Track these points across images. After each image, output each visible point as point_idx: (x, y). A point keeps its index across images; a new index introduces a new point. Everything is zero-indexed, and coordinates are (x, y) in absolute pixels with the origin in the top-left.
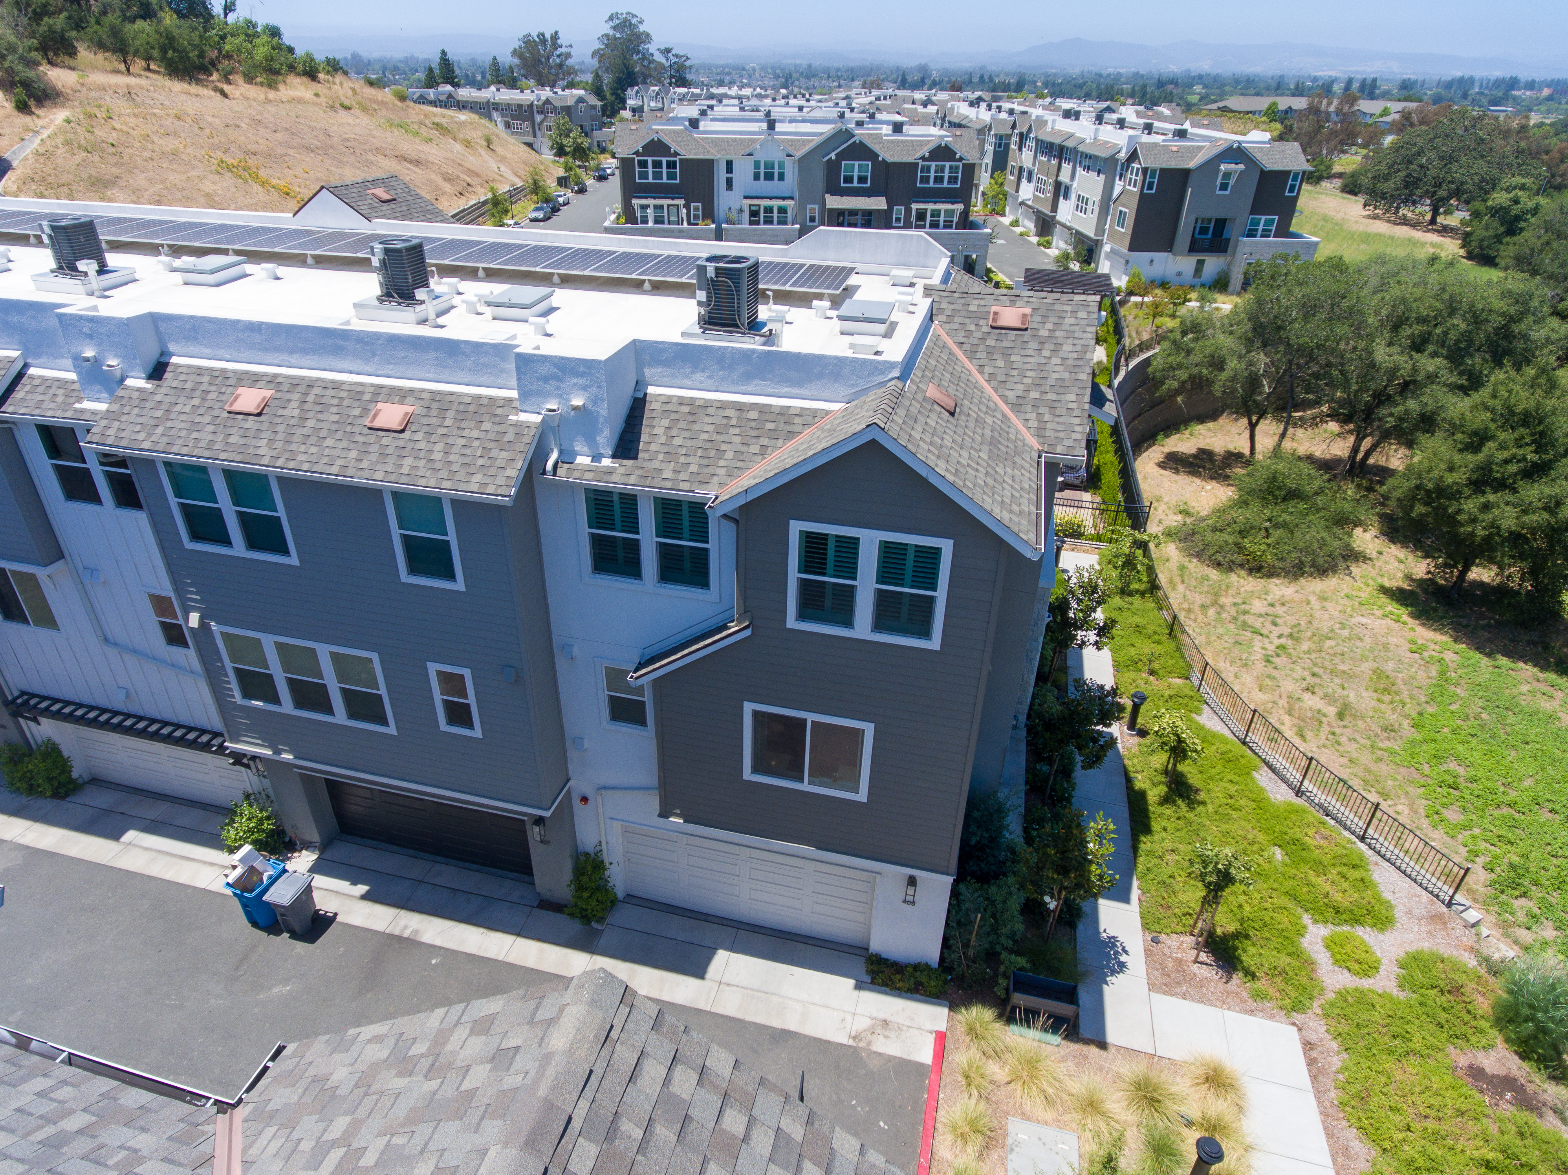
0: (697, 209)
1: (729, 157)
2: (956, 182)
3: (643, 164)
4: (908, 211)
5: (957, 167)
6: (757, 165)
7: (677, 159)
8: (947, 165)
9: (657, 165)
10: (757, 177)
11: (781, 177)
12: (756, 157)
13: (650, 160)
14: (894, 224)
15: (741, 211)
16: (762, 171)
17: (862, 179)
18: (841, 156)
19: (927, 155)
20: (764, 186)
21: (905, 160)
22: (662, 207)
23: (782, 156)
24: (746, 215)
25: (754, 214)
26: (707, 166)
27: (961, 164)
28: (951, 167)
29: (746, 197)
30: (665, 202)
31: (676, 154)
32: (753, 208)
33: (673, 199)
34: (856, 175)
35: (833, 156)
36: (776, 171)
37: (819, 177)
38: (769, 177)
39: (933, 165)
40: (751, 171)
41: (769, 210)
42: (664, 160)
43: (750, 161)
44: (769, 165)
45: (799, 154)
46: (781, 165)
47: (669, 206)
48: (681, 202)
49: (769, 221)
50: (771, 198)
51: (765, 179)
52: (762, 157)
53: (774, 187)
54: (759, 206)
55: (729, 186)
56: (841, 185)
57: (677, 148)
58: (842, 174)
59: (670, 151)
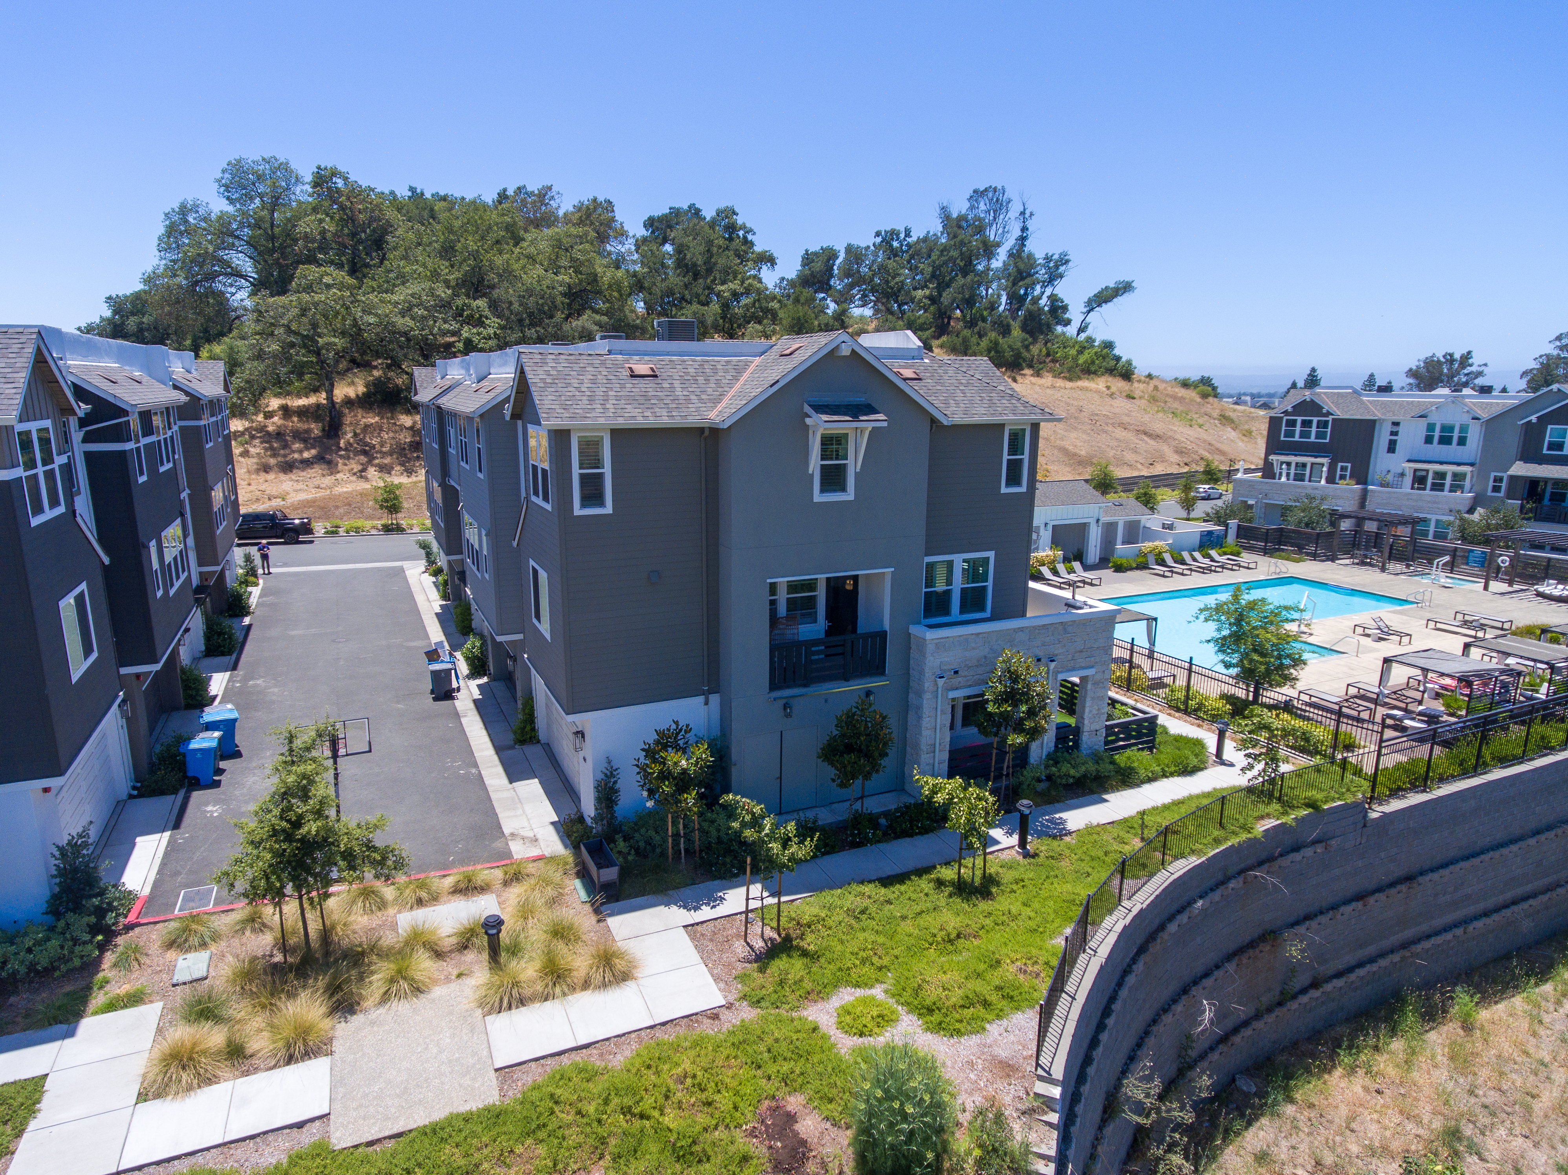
0: (1343, 469)
1: (1396, 419)
3: (1292, 423)
6: (1431, 427)
7: (1330, 418)
9: (1307, 424)
10: (1429, 440)
11: (1462, 441)
12: (1431, 419)
13: (1299, 419)
15: (1402, 475)
16: (1437, 434)
18: (1544, 420)
20: (1437, 450)
22: (1304, 465)
23: (1466, 419)
24: (1408, 480)
25: (1419, 480)
26: (1369, 426)
29: (1409, 461)
30: (1309, 460)
31: (1329, 414)
32: (1418, 474)
33: (1316, 457)
35: (1533, 418)
36: (1456, 435)
37: (1513, 441)
38: (1445, 440)
40: (1422, 433)
41: (1442, 475)
42: (1315, 420)
43: (1423, 423)
44: (1447, 428)
45: (1485, 415)
46: (1464, 428)
47: (1312, 464)
48: (1325, 461)
49: (1438, 487)
50: (1441, 463)
51: (1440, 443)
52: (1438, 419)
53: (1453, 451)
54: (1427, 471)
55: (1392, 447)
56: (1545, 451)
57: (1334, 409)
58: (1547, 439)
59: (1324, 411)
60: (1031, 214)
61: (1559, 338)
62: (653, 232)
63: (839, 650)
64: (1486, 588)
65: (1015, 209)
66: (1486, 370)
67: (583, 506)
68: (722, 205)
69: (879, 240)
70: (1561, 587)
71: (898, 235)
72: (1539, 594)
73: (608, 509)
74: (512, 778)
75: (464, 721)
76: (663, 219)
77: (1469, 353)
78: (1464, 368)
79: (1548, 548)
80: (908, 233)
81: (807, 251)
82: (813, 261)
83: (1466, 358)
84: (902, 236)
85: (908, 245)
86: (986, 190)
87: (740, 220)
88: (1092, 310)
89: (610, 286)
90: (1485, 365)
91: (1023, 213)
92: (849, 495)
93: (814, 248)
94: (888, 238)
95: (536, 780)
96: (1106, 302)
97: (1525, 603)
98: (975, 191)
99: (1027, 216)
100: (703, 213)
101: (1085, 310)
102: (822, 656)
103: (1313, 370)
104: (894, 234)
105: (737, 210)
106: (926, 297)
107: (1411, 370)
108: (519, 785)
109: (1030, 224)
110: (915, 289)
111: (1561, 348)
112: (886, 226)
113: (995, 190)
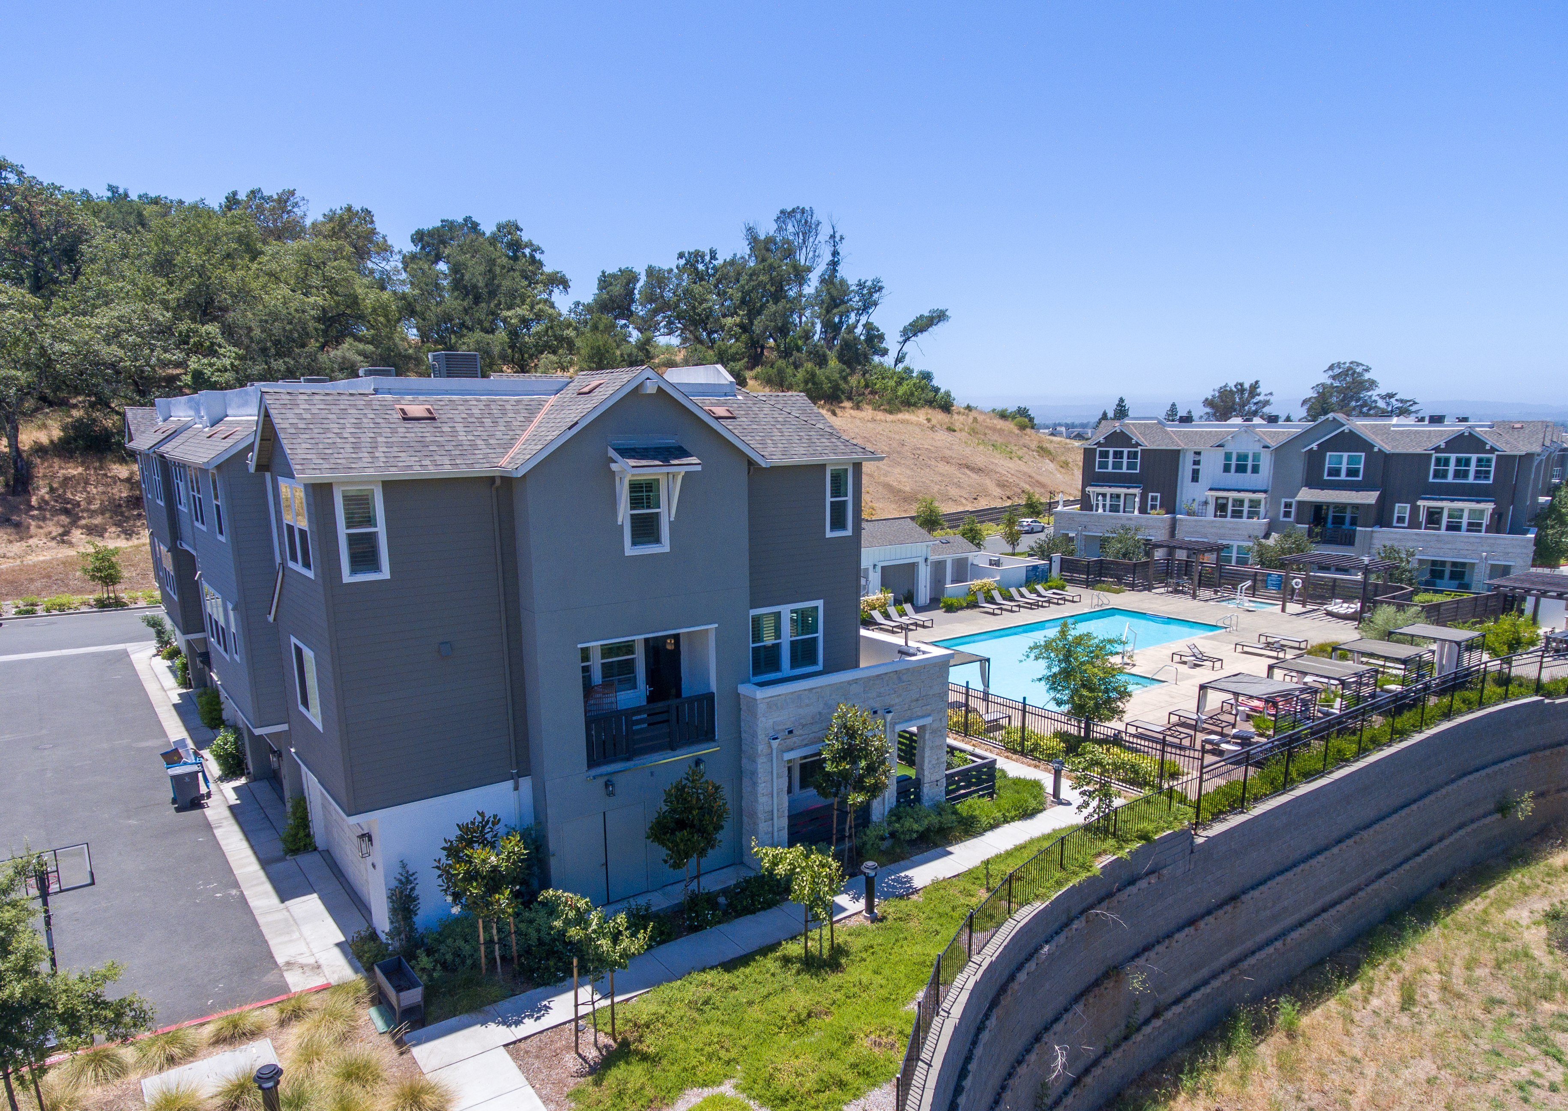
0: (1154, 499)
1: (1197, 448)
2: (1487, 478)
3: (1104, 455)
4: (1415, 510)
5: (1489, 460)
6: (1228, 456)
7: (1139, 449)
8: (1474, 457)
9: (1118, 455)
10: (1227, 468)
11: (1255, 469)
12: (1228, 448)
13: (1111, 450)
14: (1395, 524)
15: (1206, 503)
16: (1234, 462)
17: (1352, 472)
18: (1325, 447)
19: (1443, 446)
20: (1234, 478)
21: (1411, 451)
22: (1118, 496)
23: (1257, 448)
24: (1211, 508)
25: (1221, 508)
26: (1174, 456)
27: (1493, 457)
28: (1479, 460)
29: (1211, 489)
30: (1122, 491)
31: (1137, 444)
32: (1220, 501)
33: (1128, 488)
34: (1344, 467)
35: (1314, 446)
36: (1250, 463)
37: (1298, 468)
38: (1241, 469)
39: (1453, 457)
40: (1221, 462)
41: (1240, 502)
42: (1126, 450)
43: (1221, 452)
44: (1242, 457)
45: (1274, 444)
46: (1256, 457)
47: (1126, 495)
48: (1137, 491)
49: (1237, 514)
50: (1239, 491)
51: (1237, 471)
52: (1235, 448)
53: (1248, 479)
54: (1227, 498)
55: (1195, 477)
56: (1326, 478)
57: (1142, 440)
58: (1327, 466)
59: (1133, 442)
60: (842, 238)
61: (1331, 368)
62: (423, 248)
63: (664, 717)
64: (1283, 610)
65: (825, 232)
66: (1272, 399)
67: (354, 571)
68: (503, 220)
69: (682, 262)
70: (1345, 605)
71: (703, 257)
72: (1329, 614)
73: (385, 574)
74: (285, 894)
75: (218, 833)
76: (431, 233)
77: (1257, 382)
78: (1253, 397)
79: (1333, 569)
80: (713, 257)
81: (603, 272)
82: (611, 284)
83: (1255, 386)
84: (708, 258)
85: (714, 268)
86: (793, 211)
87: (525, 237)
88: (908, 339)
89: (374, 310)
90: (1271, 394)
91: (833, 237)
92: (664, 547)
93: (612, 269)
94: (692, 260)
95: (315, 895)
96: (921, 331)
97: (1317, 623)
98: (782, 212)
99: (837, 239)
100: (482, 227)
101: (901, 339)
102: (645, 725)
103: (1122, 400)
104: (697, 256)
105: (521, 225)
106: (737, 325)
107: (1207, 399)
108: (292, 903)
109: (840, 248)
110: (724, 316)
111: (1334, 377)
112: (689, 248)
113: (803, 211)
